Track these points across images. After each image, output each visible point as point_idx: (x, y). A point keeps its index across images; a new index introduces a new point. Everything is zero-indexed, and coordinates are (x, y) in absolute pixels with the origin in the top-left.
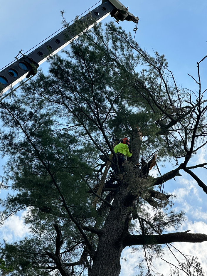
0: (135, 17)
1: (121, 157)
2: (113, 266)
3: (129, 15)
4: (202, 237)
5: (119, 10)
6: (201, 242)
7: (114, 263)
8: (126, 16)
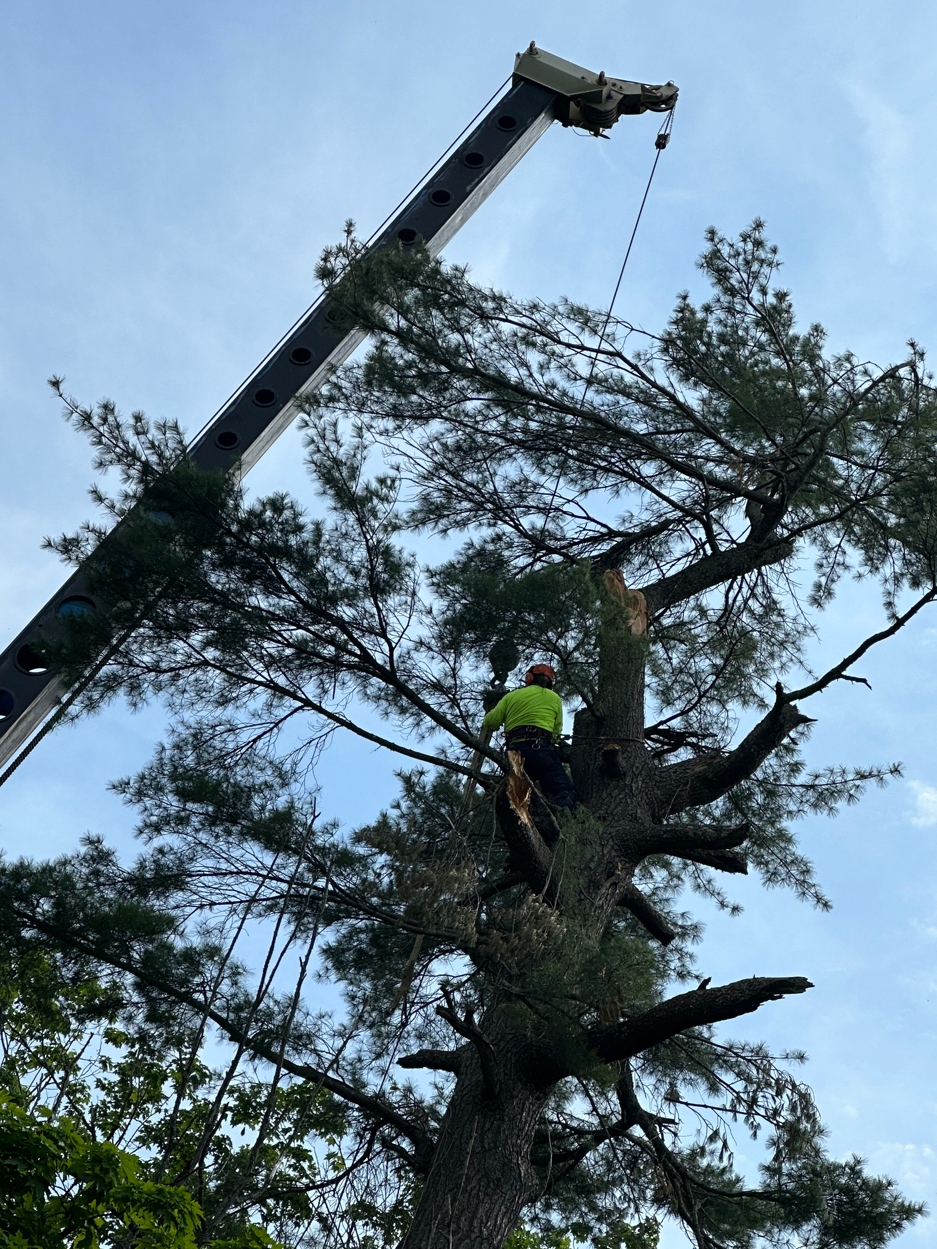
0: (658, 88)
1: (536, 746)
2: (473, 1184)
3: (626, 96)
4: (747, 992)
5: (573, 98)
6: (755, 1009)
7: (478, 1171)
8: (612, 105)
